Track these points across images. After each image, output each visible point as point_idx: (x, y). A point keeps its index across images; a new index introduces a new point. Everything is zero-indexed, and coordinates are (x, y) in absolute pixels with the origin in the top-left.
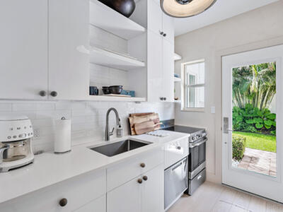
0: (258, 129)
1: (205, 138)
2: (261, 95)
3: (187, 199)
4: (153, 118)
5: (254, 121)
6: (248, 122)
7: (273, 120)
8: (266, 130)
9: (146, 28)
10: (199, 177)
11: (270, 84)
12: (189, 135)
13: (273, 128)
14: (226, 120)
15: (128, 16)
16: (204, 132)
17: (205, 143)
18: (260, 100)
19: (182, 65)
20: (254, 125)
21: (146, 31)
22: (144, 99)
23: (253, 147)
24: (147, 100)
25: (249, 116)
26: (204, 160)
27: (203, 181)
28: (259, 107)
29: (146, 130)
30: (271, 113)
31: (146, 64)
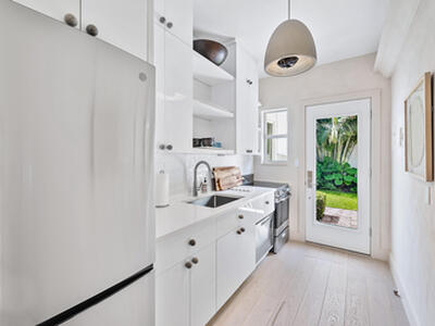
0: (337, 187)
1: (288, 194)
2: (340, 146)
3: (273, 257)
4: (235, 172)
5: (333, 177)
6: (326, 178)
7: (353, 176)
8: (346, 186)
9: (235, 76)
10: (284, 235)
11: (350, 134)
12: (275, 190)
13: (354, 185)
14: (310, 173)
15: (218, 65)
16: (288, 187)
17: (288, 200)
18: (340, 153)
19: (262, 112)
20: (333, 181)
21: (235, 80)
22: (232, 152)
23: (333, 206)
24: (235, 153)
25: (327, 171)
26: (288, 218)
27: (287, 240)
28: (338, 160)
29: (231, 186)
30: (352, 167)
31: (235, 115)
